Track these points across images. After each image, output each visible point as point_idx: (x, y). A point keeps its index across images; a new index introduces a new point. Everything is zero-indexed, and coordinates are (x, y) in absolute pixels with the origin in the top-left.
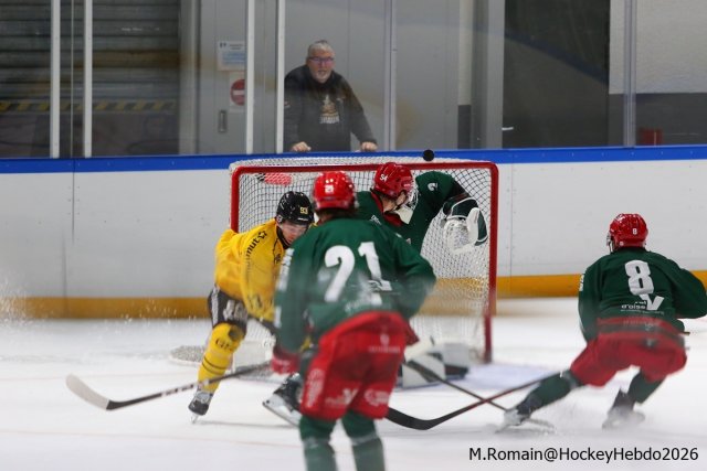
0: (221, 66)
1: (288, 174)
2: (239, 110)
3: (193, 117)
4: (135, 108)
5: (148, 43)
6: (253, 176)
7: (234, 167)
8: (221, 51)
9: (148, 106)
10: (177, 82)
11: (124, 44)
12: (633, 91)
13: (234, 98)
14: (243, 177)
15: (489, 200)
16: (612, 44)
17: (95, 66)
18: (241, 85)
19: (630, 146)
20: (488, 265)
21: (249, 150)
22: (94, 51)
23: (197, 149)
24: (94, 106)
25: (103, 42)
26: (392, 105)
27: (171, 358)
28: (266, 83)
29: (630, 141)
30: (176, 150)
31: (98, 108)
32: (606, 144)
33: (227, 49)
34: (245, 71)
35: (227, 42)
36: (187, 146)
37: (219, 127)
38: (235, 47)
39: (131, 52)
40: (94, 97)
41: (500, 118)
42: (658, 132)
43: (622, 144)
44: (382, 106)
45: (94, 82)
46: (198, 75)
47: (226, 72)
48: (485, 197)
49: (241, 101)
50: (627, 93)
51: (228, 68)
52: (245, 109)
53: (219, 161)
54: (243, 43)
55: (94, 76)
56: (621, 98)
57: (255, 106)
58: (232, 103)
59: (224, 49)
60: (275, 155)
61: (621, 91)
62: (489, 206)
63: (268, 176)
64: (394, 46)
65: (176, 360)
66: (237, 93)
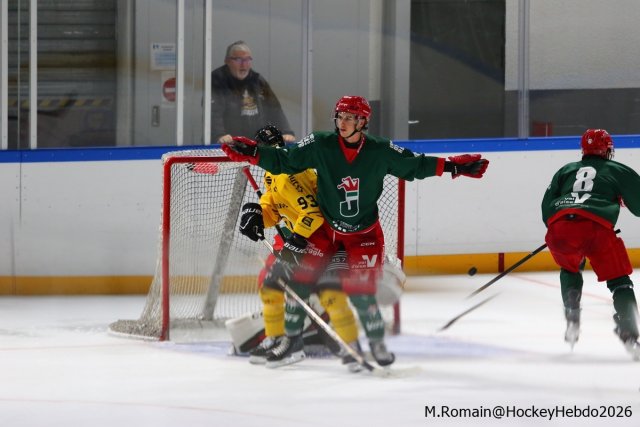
0: (154, 66)
1: (215, 164)
2: (170, 106)
3: (129, 112)
4: (76, 104)
5: (88, 45)
6: (183, 165)
7: (166, 157)
8: (154, 52)
9: (88, 102)
10: (115, 81)
11: (66, 46)
12: (526, 88)
13: (166, 95)
14: (174, 167)
15: (397, 187)
16: (507, 45)
17: (40, 66)
18: (172, 83)
19: (524, 137)
20: (396, 246)
21: (180, 142)
22: (39, 53)
23: (133, 142)
24: (39, 102)
25: (47, 45)
26: (308, 102)
27: (109, 330)
28: (194, 82)
29: (524, 132)
30: (113, 142)
31: (43, 104)
32: (503, 136)
33: (159, 51)
34: (176, 70)
35: (160, 45)
36: (123, 138)
37: (153, 121)
38: (166, 48)
39: (73, 53)
40: (39, 95)
41: (406, 113)
42: (549, 124)
43: (517, 136)
44: (300, 103)
45: (39, 81)
46: (133, 76)
47: (158, 73)
48: (393, 183)
49: (172, 98)
50: (521, 88)
51: (160, 68)
52: (176, 105)
53: (152, 152)
54: (174, 45)
55: (39, 75)
56: (516, 93)
57: (185, 102)
58: (164, 99)
59: (156, 50)
60: (203, 147)
61: (515, 88)
62: (397, 192)
63: (197, 165)
64: (310, 48)
65: (114, 333)
66: (168, 90)
